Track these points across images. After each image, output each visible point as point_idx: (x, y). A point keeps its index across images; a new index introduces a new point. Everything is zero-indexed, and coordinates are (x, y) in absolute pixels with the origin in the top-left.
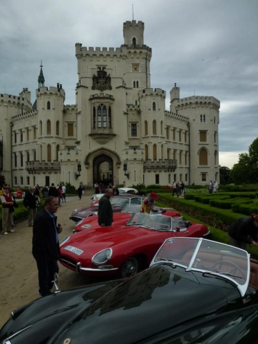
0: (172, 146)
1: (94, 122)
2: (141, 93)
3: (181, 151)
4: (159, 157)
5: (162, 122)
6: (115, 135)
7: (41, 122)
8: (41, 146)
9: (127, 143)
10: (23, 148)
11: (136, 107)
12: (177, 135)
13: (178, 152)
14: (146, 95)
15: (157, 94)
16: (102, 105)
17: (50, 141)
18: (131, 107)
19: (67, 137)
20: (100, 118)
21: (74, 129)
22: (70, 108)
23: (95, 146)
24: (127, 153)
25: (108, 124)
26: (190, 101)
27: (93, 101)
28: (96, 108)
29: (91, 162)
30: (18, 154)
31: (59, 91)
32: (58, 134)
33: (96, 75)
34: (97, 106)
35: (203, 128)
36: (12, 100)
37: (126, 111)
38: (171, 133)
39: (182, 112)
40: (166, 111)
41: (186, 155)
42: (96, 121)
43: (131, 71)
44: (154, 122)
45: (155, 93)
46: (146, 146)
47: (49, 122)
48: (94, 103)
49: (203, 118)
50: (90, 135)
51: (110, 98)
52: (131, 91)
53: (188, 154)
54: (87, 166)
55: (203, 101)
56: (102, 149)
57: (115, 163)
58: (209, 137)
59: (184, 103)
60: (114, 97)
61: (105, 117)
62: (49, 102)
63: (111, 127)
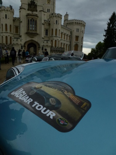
0: (63, 42)
1: (28, 27)
2: (51, 15)
3: (67, 45)
4: (57, 46)
5: (59, 30)
6: (38, 34)
7: (2, 25)
8: (3, 37)
9: (43, 38)
11: (48, 22)
12: (66, 37)
13: (66, 45)
14: (53, 16)
15: (58, 16)
16: (32, 19)
17: (7, 35)
18: (46, 21)
19: (15, 33)
20: (31, 25)
21: (19, 29)
22: (17, 19)
23: (29, 39)
24: (44, 42)
25: (35, 28)
26: (73, 21)
27: (28, 17)
28: (30, 20)
29: (26, 46)
31: (11, 9)
32: (11, 31)
33: (30, 3)
35: (77, 35)
37: (43, 23)
38: (63, 36)
39: (69, 27)
40: (61, 25)
41: (69, 47)
42: (29, 26)
43: (47, 3)
44: (56, 30)
45: (57, 16)
46: (52, 41)
47: (6, 25)
48: (29, 18)
49: (78, 30)
50: (26, 33)
52: (46, 14)
53: (70, 46)
54: (25, 48)
55: (79, 22)
56: (32, 40)
57: (37, 47)
58: (80, 39)
59: (70, 22)
61: (33, 25)
62: (6, 15)
63: (36, 30)
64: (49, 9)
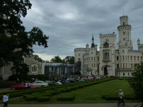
1: (104, 57)
4: (125, 67)
5: (126, 56)
6: (110, 61)
10: (86, 64)
11: (118, 51)
14: (120, 48)
15: (124, 47)
17: (92, 63)
18: (116, 51)
19: (97, 61)
23: (104, 64)
27: (104, 51)
29: (103, 69)
30: (85, 65)
32: (94, 60)
34: (105, 53)
36: (83, 49)
38: (133, 58)
44: (123, 56)
46: (121, 64)
47: (92, 57)
50: (103, 61)
51: (109, 50)
56: (106, 65)
59: (141, 46)
60: (110, 50)
61: (107, 56)
62: (92, 52)
63: (109, 59)
64: (125, 38)
